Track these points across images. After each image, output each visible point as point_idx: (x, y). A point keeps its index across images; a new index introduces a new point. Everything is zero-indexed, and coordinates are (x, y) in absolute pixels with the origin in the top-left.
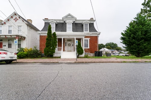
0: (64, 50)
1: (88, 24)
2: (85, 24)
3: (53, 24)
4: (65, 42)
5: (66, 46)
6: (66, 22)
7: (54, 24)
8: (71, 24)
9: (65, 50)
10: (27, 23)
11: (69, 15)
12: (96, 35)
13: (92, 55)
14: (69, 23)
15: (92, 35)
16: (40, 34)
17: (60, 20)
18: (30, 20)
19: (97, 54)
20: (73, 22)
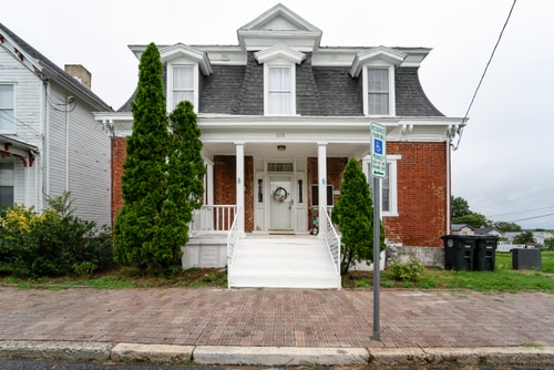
0: (249, 227)
1: (386, 70)
2: (369, 69)
3: (183, 68)
4: (257, 176)
5: (261, 200)
6: (260, 57)
7: (191, 68)
8: (287, 69)
9: (257, 223)
10: (40, 68)
11: (280, 15)
12: (440, 138)
13: (424, 256)
14: (280, 63)
15: (411, 138)
16: (112, 129)
17: (225, 50)
18: (81, 66)
19: (468, 253)
20: (299, 59)
